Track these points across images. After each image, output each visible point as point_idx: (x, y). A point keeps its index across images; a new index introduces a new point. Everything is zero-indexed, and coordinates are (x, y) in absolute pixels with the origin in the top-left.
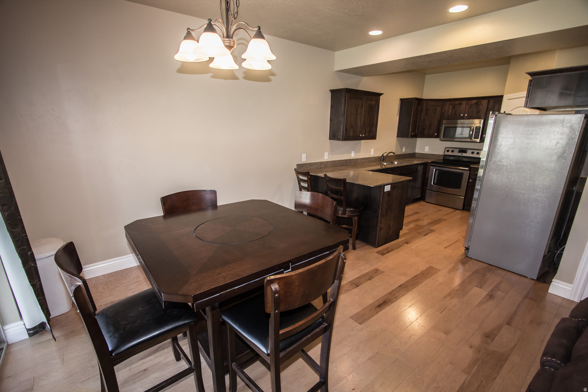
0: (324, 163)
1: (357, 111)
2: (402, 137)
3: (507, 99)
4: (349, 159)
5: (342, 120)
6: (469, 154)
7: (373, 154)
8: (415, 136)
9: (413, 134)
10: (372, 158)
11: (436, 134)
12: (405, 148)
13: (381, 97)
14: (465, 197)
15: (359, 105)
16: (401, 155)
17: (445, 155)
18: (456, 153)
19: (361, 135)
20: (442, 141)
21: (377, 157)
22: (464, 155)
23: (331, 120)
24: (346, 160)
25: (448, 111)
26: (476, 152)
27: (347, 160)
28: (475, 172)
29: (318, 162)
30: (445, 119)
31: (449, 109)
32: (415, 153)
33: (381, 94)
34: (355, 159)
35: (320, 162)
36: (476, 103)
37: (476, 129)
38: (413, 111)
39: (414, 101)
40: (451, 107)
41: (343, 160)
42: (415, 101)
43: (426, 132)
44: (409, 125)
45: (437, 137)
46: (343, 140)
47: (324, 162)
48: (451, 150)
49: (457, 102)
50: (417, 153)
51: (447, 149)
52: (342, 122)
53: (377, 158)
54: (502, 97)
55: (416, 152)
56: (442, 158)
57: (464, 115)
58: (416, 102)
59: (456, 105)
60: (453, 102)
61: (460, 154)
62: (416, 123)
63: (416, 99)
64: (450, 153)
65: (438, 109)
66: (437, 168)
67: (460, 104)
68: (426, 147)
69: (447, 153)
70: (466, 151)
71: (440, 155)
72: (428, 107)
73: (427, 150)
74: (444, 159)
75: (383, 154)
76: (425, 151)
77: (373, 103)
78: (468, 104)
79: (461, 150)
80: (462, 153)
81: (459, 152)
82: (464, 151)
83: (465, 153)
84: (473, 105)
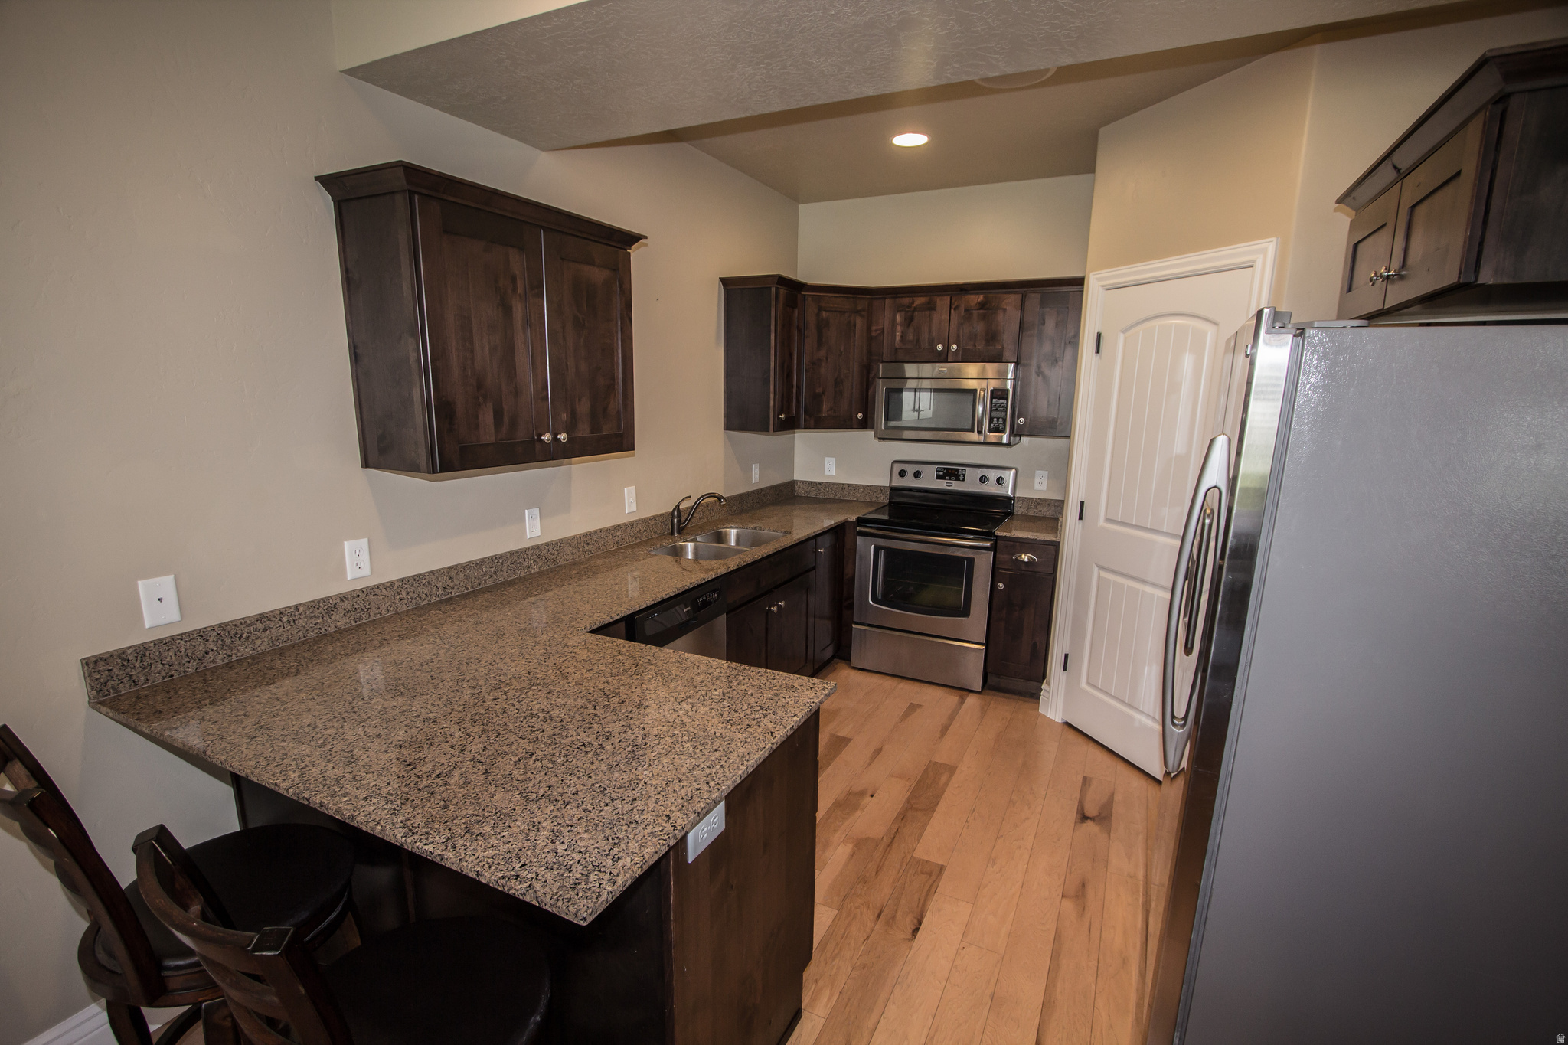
0: (347, 605)
1: (507, 311)
2: (743, 427)
3: (1102, 286)
4: (512, 553)
5: (413, 356)
6: (970, 484)
7: (634, 508)
8: (789, 425)
9: (782, 416)
10: (632, 525)
11: (859, 415)
12: (757, 470)
13: (636, 253)
14: (987, 644)
15: (514, 279)
16: (747, 495)
17: (895, 491)
18: (930, 481)
19: (547, 437)
20: (880, 439)
21: (653, 518)
22: (956, 486)
23: (356, 357)
24: (492, 559)
25: (894, 331)
26: (993, 475)
27: (501, 556)
28: (1013, 554)
29: (297, 608)
30: (883, 362)
31: (892, 324)
32: (793, 483)
33: (633, 239)
34: (548, 544)
35: (314, 605)
36: (982, 306)
37: (992, 397)
38: (773, 328)
39: (773, 290)
40: (898, 318)
41: (479, 564)
42: (777, 289)
43: (826, 408)
44: (767, 381)
45: (865, 424)
46: (434, 472)
47: (343, 598)
48: (911, 470)
49: (920, 301)
50: (800, 481)
51: (898, 468)
52: (414, 366)
53: (652, 522)
54: (1079, 282)
55: (796, 477)
56: (884, 499)
57: (947, 348)
58: (783, 292)
59: (915, 309)
60: (906, 301)
61: (942, 485)
62: (789, 375)
63: (782, 281)
64: (908, 482)
65: (859, 322)
66: (881, 542)
67: (931, 307)
68: (827, 459)
69: (898, 482)
70: (960, 472)
71: (876, 487)
72: (824, 314)
73: (830, 471)
74: (892, 505)
75: (678, 506)
76: (827, 472)
77: (597, 275)
78: (955, 309)
79: (945, 469)
80: (950, 479)
81: (938, 477)
82: (953, 472)
83: (957, 479)
84: (975, 312)
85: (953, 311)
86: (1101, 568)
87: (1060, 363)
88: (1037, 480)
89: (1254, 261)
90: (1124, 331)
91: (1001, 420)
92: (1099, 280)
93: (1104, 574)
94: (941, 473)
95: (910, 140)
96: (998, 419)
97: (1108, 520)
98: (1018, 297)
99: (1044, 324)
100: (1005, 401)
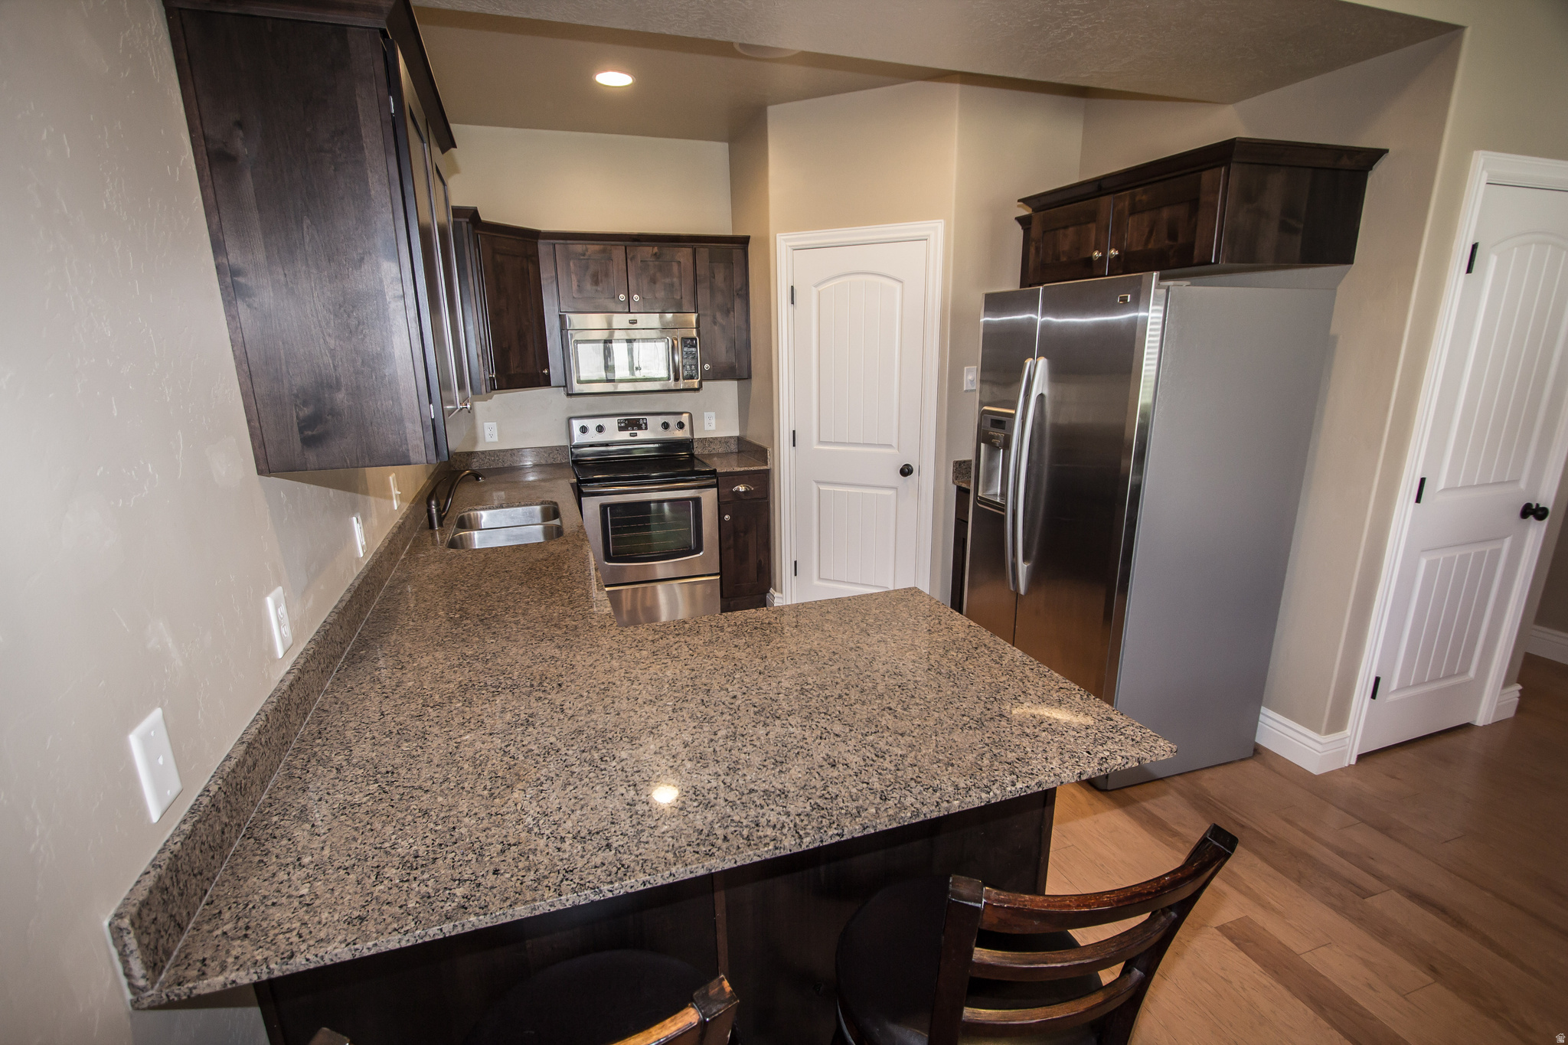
3: (791, 246)
6: (653, 432)
11: (545, 372)
14: (721, 573)
17: (574, 447)
18: (613, 434)
20: (569, 395)
22: (640, 435)
25: (569, 280)
26: (673, 420)
28: (733, 487)
36: (657, 258)
40: (572, 266)
43: (515, 365)
45: (549, 381)
48: (591, 425)
51: (578, 424)
54: (744, 240)
56: (563, 459)
57: (629, 298)
61: (626, 436)
64: (592, 437)
67: (606, 254)
68: (487, 424)
69: (580, 439)
70: (641, 421)
73: (493, 437)
76: (488, 439)
78: (631, 260)
79: (626, 420)
80: (633, 430)
81: (621, 429)
82: (634, 422)
83: (640, 428)
84: (651, 263)
85: (629, 261)
86: (818, 482)
87: (732, 313)
88: (706, 421)
89: (929, 236)
90: (816, 286)
91: (693, 367)
92: (785, 240)
93: (823, 488)
94: (623, 425)
95: (614, 79)
96: (691, 366)
97: (820, 442)
98: (689, 250)
99: (714, 277)
100: (694, 349)
